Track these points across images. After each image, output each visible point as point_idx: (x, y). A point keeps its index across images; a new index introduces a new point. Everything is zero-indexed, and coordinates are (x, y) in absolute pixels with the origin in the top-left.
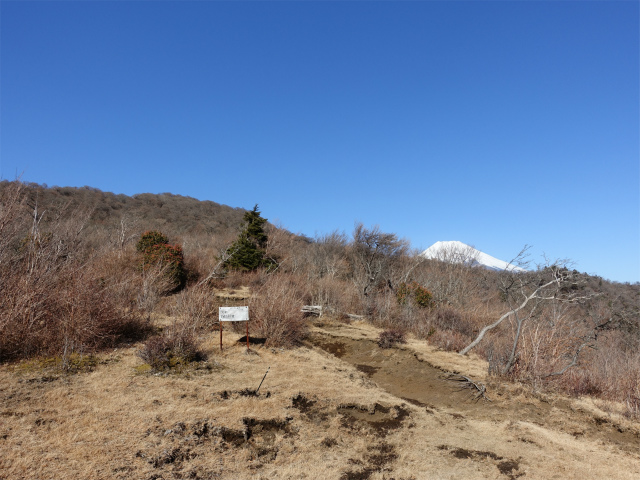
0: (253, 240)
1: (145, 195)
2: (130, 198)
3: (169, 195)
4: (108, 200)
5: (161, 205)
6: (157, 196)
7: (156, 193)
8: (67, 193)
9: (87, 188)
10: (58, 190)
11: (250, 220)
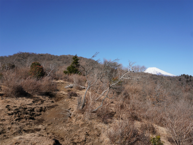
0: (75, 65)
1: (63, 55)
2: (59, 57)
3: (70, 55)
4: (53, 57)
5: (67, 58)
6: (66, 56)
7: (66, 55)
8: (42, 55)
9: (47, 54)
10: (39, 55)
11: (74, 59)
